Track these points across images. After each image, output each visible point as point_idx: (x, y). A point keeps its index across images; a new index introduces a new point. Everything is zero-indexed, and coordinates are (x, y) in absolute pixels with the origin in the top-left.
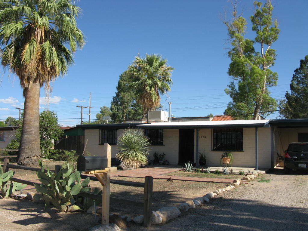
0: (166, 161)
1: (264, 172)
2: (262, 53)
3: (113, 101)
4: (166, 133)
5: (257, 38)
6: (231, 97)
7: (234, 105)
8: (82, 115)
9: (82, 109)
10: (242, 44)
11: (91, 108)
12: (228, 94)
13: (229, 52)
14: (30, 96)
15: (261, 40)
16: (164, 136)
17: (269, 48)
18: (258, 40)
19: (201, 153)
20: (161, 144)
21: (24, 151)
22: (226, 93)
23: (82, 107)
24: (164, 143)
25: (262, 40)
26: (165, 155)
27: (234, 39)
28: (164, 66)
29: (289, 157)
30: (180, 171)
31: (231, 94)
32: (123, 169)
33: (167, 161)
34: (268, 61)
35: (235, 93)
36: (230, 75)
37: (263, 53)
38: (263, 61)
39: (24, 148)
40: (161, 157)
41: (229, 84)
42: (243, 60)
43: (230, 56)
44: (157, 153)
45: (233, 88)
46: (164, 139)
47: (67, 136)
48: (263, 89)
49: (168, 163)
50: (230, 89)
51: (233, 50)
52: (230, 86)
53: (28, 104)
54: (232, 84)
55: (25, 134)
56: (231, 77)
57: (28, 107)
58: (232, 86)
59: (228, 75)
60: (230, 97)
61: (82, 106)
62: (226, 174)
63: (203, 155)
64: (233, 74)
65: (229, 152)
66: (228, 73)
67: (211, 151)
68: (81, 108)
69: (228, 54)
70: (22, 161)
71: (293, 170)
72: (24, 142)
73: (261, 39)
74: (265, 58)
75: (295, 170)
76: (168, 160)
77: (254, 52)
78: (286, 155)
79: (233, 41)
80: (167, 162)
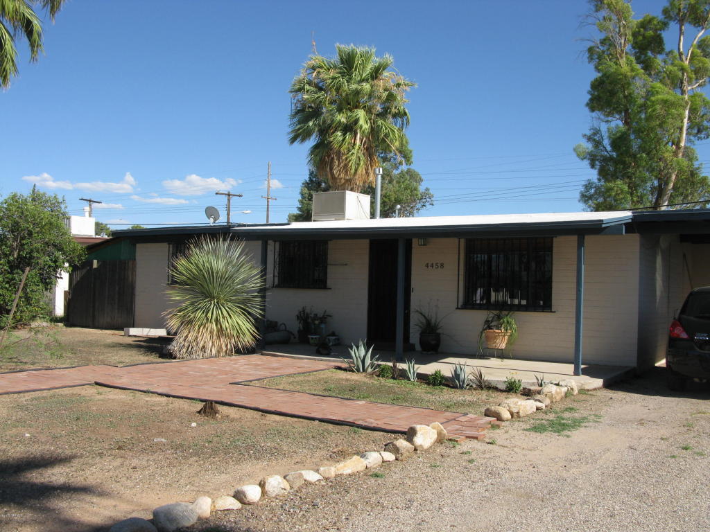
0: (329, 335)
1: (599, 382)
2: (679, 49)
3: (308, 179)
4: (335, 252)
5: (670, 8)
6: (593, 166)
7: (598, 188)
8: (228, 214)
9: (229, 200)
10: (624, 26)
11: (270, 200)
12: (582, 159)
13: (590, 50)
15: (678, 14)
16: (329, 262)
17: (700, 35)
18: (671, 13)
19: (426, 316)
20: (321, 284)
22: (578, 156)
23: (229, 195)
24: (329, 283)
25: (681, 14)
26: (330, 316)
27: (604, 13)
28: (386, 74)
29: (684, 336)
30: (339, 368)
31: (593, 159)
32: (175, 358)
33: (333, 334)
34: (696, 72)
35: (602, 156)
36: (592, 109)
37: (682, 50)
38: (683, 69)
40: (315, 324)
41: (589, 133)
42: (625, 68)
43: (591, 58)
44: (308, 311)
45: (598, 144)
46: (330, 270)
47: (95, 262)
48: (678, 147)
49: (338, 339)
50: (589, 146)
51: (603, 42)
52: (589, 139)
54: (597, 132)
56: (596, 114)
58: (594, 138)
59: (587, 110)
60: (589, 166)
61: (229, 192)
62: (461, 387)
63: (433, 321)
64: (601, 109)
65: (506, 312)
66: (587, 105)
67: (457, 308)
68: (227, 198)
69: (587, 55)
71: (696, 380)
73: (679, 9)
74: (687, 63)
75: (701, 380)
76: (336, 334)
77: (663, 49)
78: (674, 329)
79: (601, 18)
80: (334, 338)
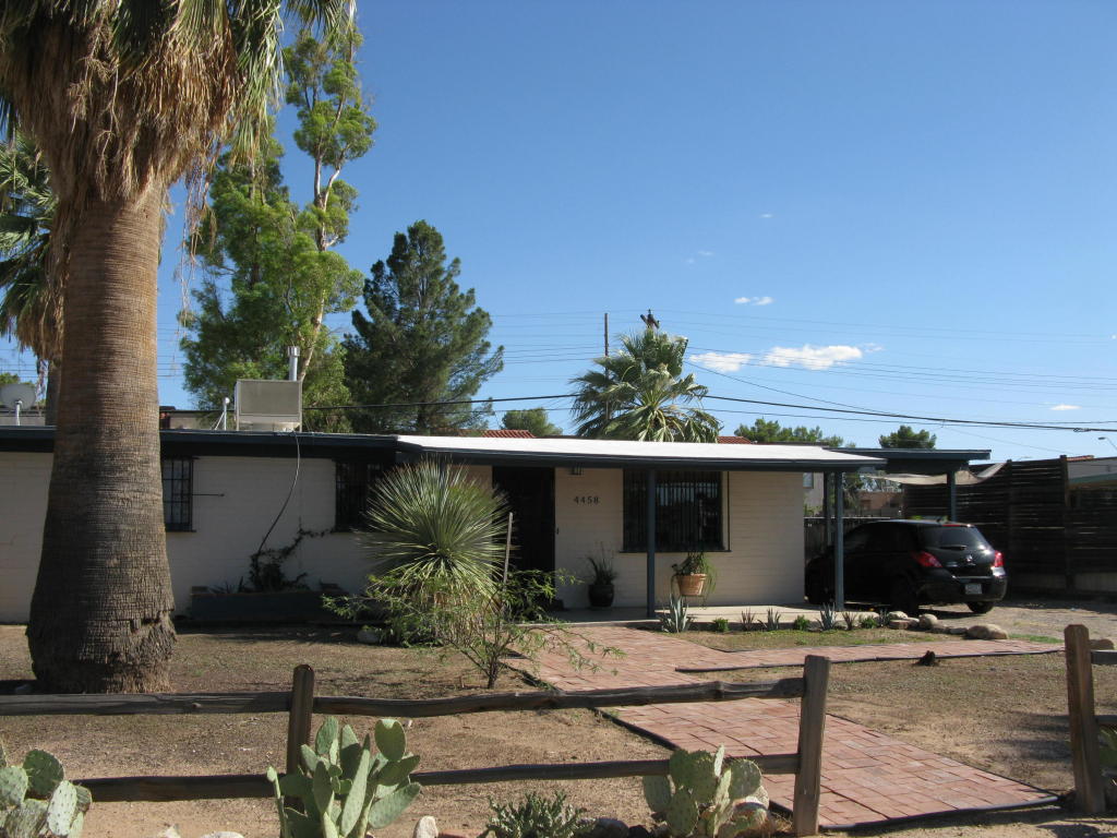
14: (135, 255)
17: (335, 177)
19: (596, 562)
21: (123, 582)
29: (938, 564)
38: (321, 218)
39: (120, 566)
45: (212, 305)
53: (122, 297)
54: (211, 288)
55: (121, 480)
57: (123, 315)
58: (209, 295)
67: (621, 552)
70: (118, 645)
72: (117, 531)
74: (324, 210)
78: (928, 559)
